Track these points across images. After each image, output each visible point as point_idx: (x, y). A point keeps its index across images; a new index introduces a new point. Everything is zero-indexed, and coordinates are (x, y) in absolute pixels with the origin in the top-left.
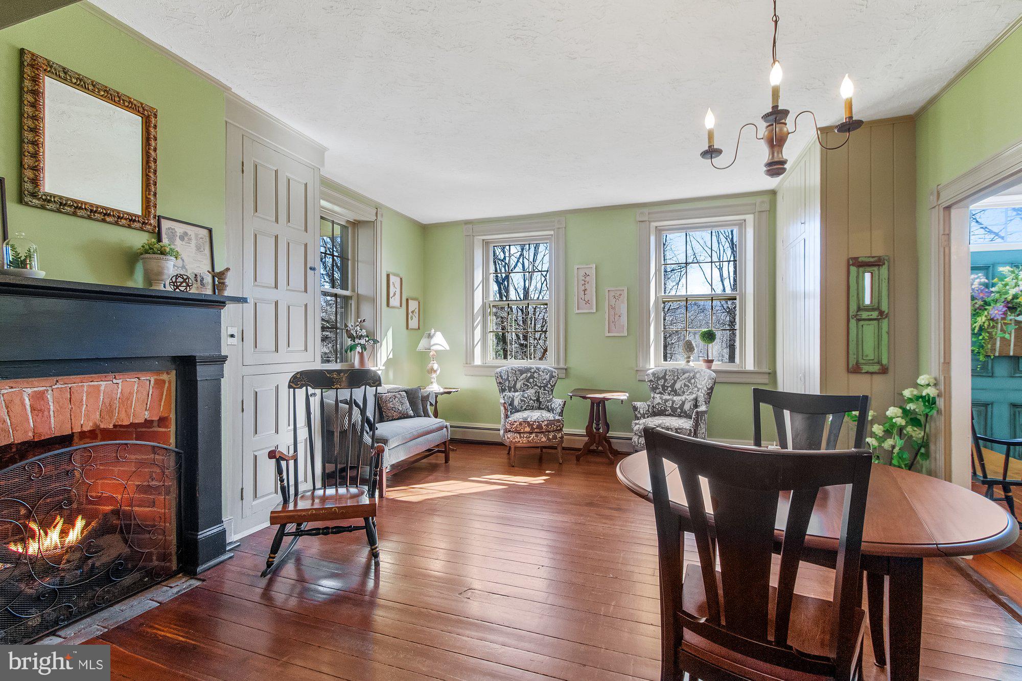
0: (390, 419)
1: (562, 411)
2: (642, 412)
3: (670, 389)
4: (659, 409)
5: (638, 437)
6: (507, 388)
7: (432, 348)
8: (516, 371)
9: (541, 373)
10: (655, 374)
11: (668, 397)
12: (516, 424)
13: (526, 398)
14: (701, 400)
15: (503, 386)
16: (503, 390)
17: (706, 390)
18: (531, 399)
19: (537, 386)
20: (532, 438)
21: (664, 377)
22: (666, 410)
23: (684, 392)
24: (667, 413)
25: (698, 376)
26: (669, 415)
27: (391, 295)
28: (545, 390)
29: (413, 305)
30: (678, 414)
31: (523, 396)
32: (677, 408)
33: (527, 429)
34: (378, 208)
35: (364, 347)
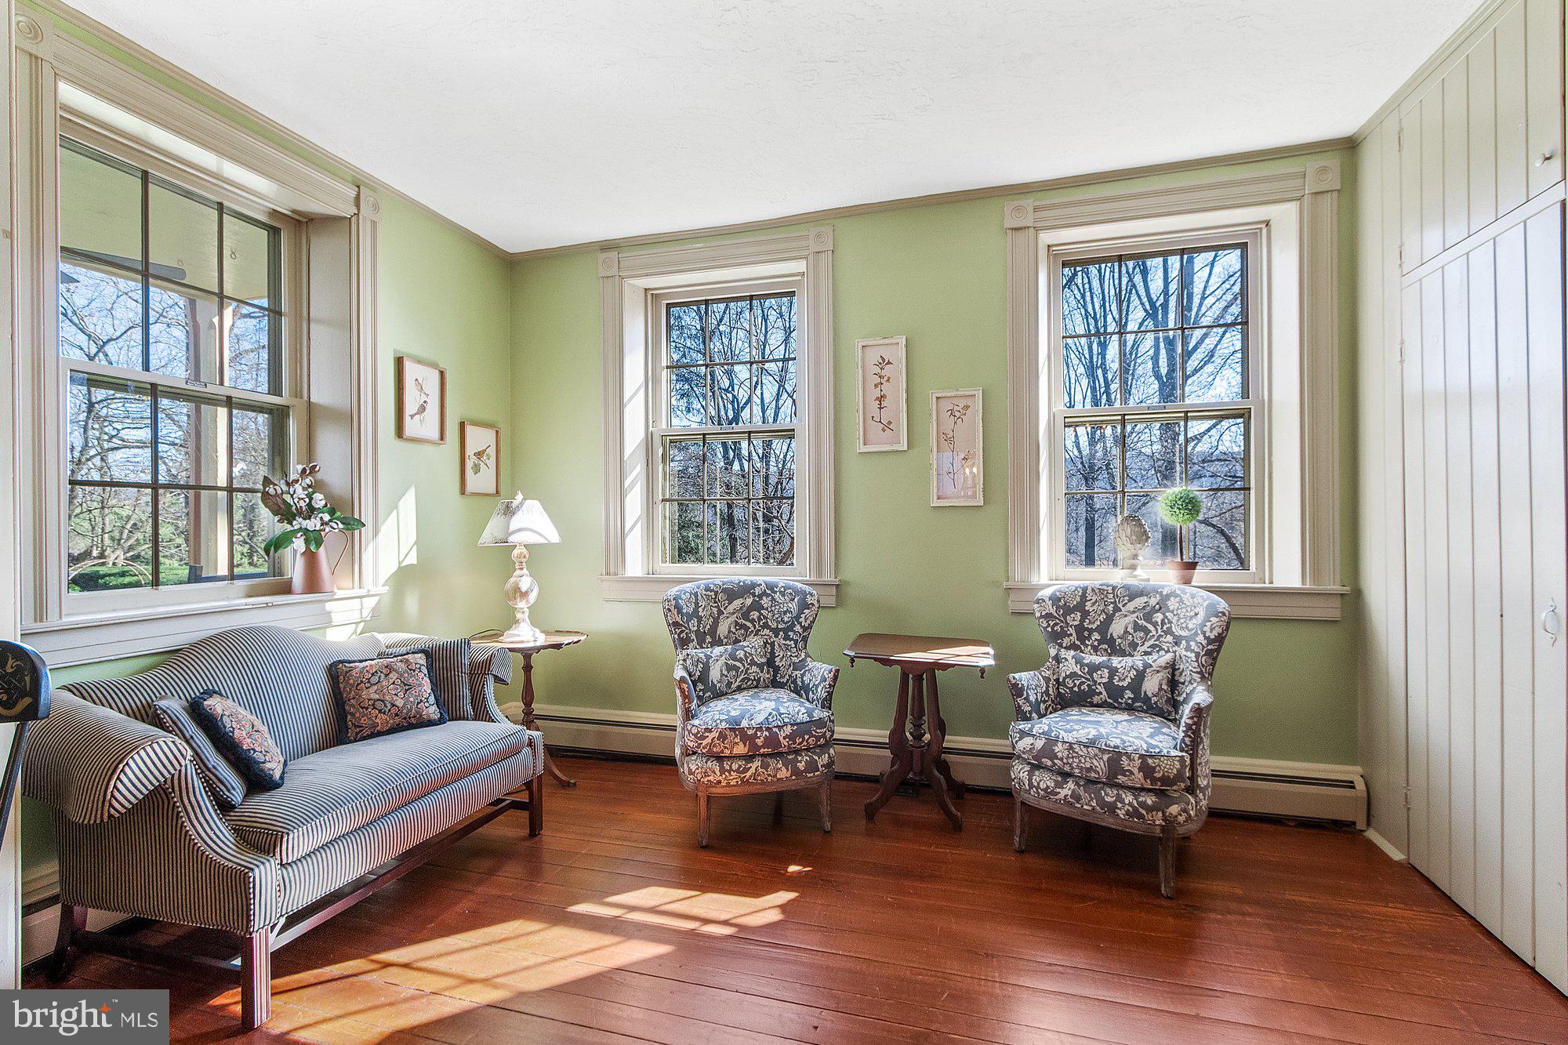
0: (366, 732)
1: (830, 694)
2: (1032, 698)
3: (1096, 636)
4: (1076, 689)
5: (1027, 768)
6: (693, 637)
7: (511, 539)
8: (716, 593)
9: (777, 596)
10: (1059, 600)
11: (1097, 659)
12: (711, 736)
13: (740, 660)
14: (1189, 666)
15: (682, 632)
16: (683, 643)
17: (1204, 642)
18: (753, 663)
19: (769, 627)
20: (752, 770)
21: (1080, 607)
22: (1092, 693)
23: (1134, 645)
24: (1096, 699)
25: (1172, 604)
26: (1102, 705)
27: (410, 407)
28: (787, 638)
29: (479, 439)
30: (1127, 704)
31: (733, 657)
32: (1123, 689)
33: (741, 749)
34: (360, 184)
35: (314, 539)
